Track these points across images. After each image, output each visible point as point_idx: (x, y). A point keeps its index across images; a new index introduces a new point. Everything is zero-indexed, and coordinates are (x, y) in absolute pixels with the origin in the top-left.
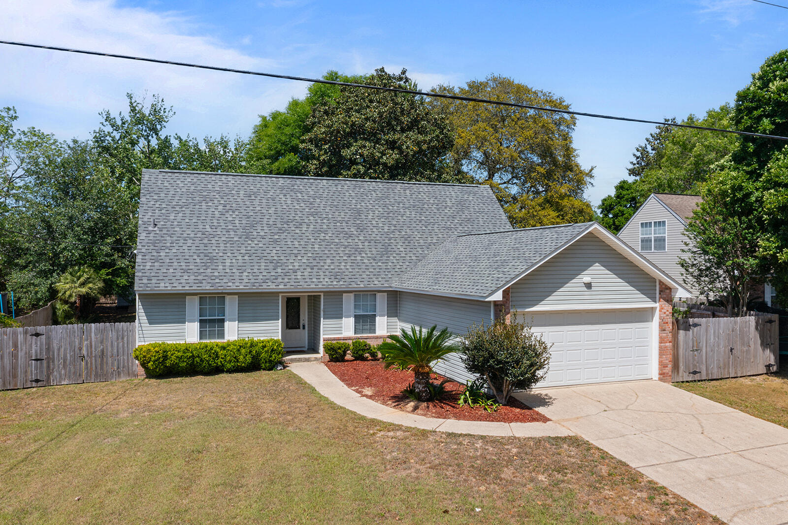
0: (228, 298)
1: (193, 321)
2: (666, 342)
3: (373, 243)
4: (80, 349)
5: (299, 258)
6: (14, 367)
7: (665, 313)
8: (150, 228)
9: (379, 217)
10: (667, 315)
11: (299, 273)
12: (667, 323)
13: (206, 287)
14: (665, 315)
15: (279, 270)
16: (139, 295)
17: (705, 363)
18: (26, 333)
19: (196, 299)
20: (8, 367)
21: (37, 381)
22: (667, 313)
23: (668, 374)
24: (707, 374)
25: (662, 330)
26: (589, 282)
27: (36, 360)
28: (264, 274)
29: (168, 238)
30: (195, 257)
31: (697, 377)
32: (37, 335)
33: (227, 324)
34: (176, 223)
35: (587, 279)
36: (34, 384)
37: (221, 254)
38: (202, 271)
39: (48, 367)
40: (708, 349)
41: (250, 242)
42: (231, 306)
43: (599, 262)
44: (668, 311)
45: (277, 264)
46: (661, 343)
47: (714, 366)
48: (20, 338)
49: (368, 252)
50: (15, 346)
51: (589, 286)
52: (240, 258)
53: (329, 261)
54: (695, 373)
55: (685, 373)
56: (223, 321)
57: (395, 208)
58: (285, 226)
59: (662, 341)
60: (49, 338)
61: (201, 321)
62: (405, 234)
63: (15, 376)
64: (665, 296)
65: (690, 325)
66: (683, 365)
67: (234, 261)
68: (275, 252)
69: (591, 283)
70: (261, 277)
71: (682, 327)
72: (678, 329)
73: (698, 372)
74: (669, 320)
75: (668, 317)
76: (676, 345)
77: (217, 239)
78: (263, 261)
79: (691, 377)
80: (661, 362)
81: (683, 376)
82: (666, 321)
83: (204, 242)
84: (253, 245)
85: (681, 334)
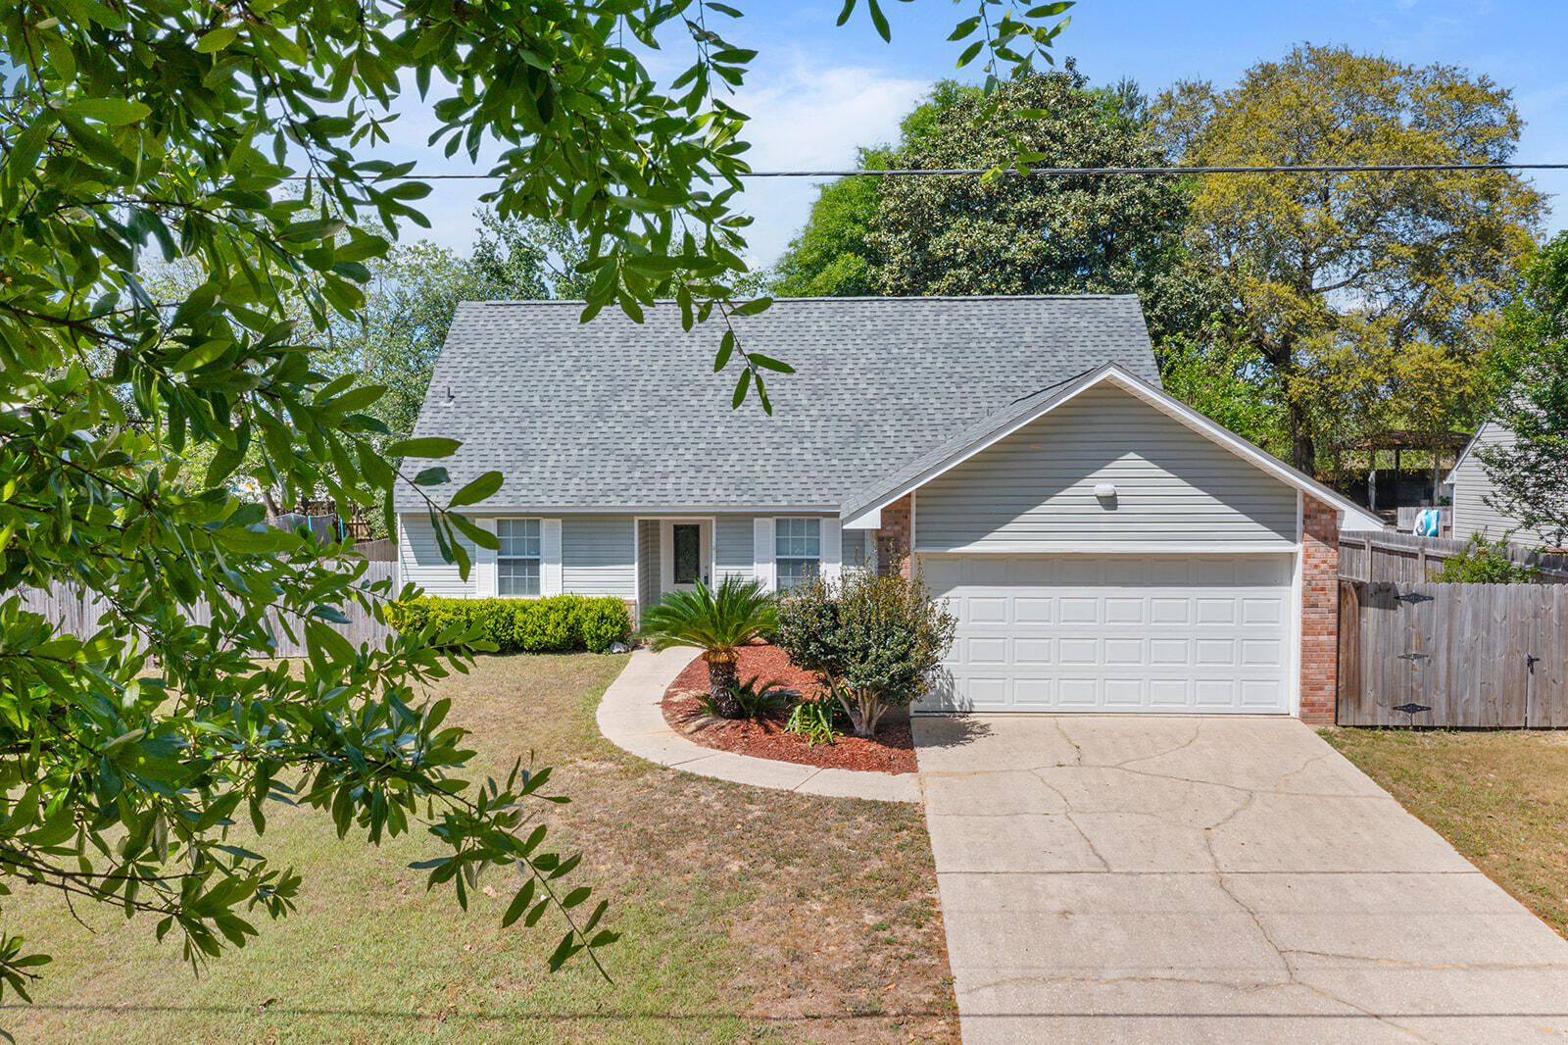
0: (544, 523)
1: (487, 562)
2: (1319, 634)
3: (834, 422)
5: (681, 451)
7: (1316, 566)
8: (442, 404)
9: (864, 371)
10: (1323, 572)
11: (672, 480)
12: (1322, 589)
14: (1316, 572)
15: (637, 474)
16: (402, 515)
17: (1442, 687)
19: (493, 523)
22: (1323, 566)
23: (1324, 705)
24: (1451, 715)
25: (1309, 605)
26: (1112, 493)
28: (608, 481)
29: (467, 419)
31: (1419, 719)
33: (543, 567)
34: (486, 394)
35: (1104, 488)
37: (544, 446)
40: (1455, 656)
41: (600, 424)
42: (551, 535)
43: (1136, 451)
44: (1324, 562)
45: (634, 461)
46: (1304, 634)
47: (1472, 693)
49: (818, 439)
51: (1110, 502)
52: (574, 452)
53: (735, 457)
54: (1412, 708)
55: (1379, 708)
56: (537, 562)
57: (906, 350)
58: (674, 392)
59: (1308, 628)
61: (501, 563)
62: (907, 401)
64: (1316, 528)
65: (1398, 598)
66: (1375, 688)
67: (562, 458)
68: (640, 440)
69: (1115, 495)
70: (600, 486)
71: (1372, 600)
72: (1360, 604)
73: (1422, 709)
74: (1329, 582)
75: (1325, 576)
76: (1352, 642)
77: (545, 419)
78: (613, 457)
79: (1399, 719)
80: (1304, 677)
81: (1373, 715)
82: (1321, 584)
83: (523, 424)
84: (605, 429)
85: (1371, 614)
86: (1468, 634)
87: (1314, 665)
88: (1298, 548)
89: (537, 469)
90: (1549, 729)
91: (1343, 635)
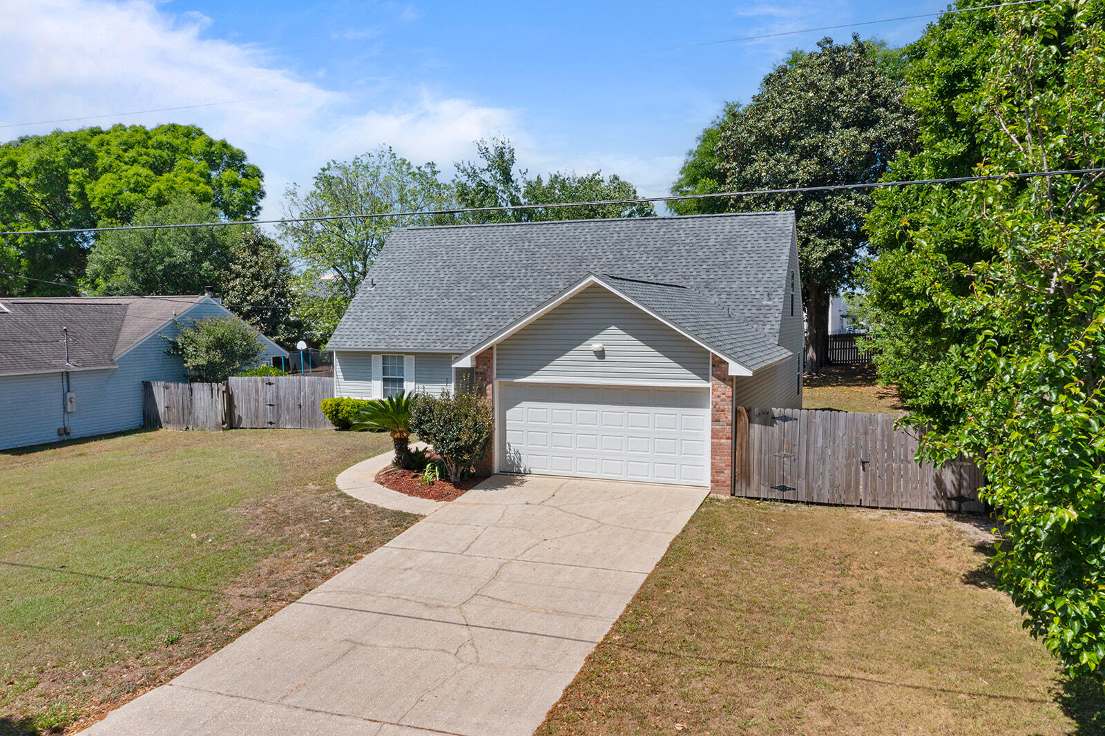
0: (406, 357)
1: (377, 379)
2: (721, 438)
4: (299, 399)
5: (483, 317)
6: (257, 409)
7: (719, 396)
8: (369, 289)
10: (722, 400)
11: (473, 334)
12: (723, 411)
13: (382, 346)
14: (718, 400)
15: (455, 330)
16: (336, 352)
17: (803, 476)
18: (263, 381)
19: (380, 357)
20: (253, 409)
21: (271, 423)
22: (723, 397)
23: (725, 482)
24: (809, 494)
25: (715, 420)
26: (600, 349)
27: (270, 405)
28: (439, 334)
29: (378, 298)
30: (389, 317)
31: (788, 495)
32: (270, 384)
33: (405, 383)
34: (392, 282)
35: (597, 346)
36: (269, 426)
37: (412, 314)
38: (387, 330)
39: (278, 412)
40: (811, 456)
41: (445, 300)
42: (409, 365)
43: (615, 325)
44: (724, 394)
45: (457, 322)
46: (712, 438)
47: (823, 482)
48: (260, 385)
50: (257, 392)
51: (601, 354)
52: (427, 317)
54: (783, 488)
55: (762, 487)
56: (401, 381)
57: (632, 253)
58: (491, 281)
59: (715, 435)
60: (277, 387)
61: (384, 380)
63: (257, 418)
64: (719, 373)
65: (774, 418)
66: (760, 474)
67: (420, 320)
68: (463, 310)
69: (603, 351)
70: (434, 337)
71: (757, 419)
72: (749, 422)
73: (790, 489)
74: (726, 407)
75: (724, 403)
76: (744, 444)
77: (418, 297)
78: (445, 320)
79: (776, 494)
80: (712, 464)
81: (759, 490)
82: (722, 408)
83: (405, 301)
84: (446, 304)
85: (756, 429)
86: (819, 444)
87: (718, 458)
88: (709, 385)
89: (405, 327)
90: (877, 508)
91: (739, 440)
